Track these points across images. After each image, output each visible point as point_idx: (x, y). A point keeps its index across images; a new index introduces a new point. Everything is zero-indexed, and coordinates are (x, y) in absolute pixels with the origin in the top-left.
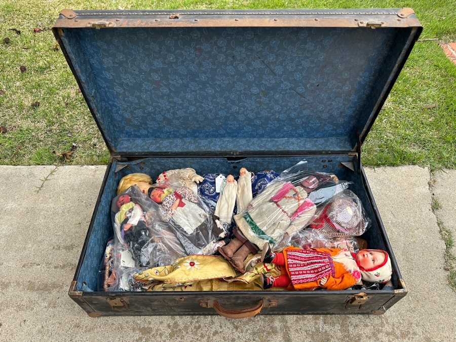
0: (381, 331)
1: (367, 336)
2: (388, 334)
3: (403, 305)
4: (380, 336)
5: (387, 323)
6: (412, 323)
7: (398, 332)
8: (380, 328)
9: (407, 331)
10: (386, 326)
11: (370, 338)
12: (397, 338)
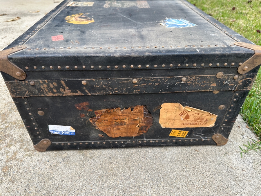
0: (21, 147)
1: (23, 134)
2: (16, 153)
3: (38, 179)
4: (18, 145)
5: (26, 155)
6: (13, 182)
7: (12, 163)
8: (25, 147)
9: (8, 174)
10: (24, 154)
11: (21, 136)
12: (7, 161)
